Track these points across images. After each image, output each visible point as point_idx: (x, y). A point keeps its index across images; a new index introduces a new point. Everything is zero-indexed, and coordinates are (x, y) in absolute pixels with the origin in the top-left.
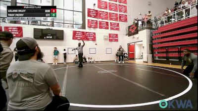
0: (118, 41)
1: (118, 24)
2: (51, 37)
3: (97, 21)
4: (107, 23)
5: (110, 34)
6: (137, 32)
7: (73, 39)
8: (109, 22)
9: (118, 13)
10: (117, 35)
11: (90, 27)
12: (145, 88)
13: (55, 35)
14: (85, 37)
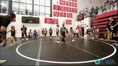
0: (71, 24)
1: (72, 14)
2: (32, 22)
3: (59, 12)
4: (65, 13)
5: (66, 20)
6: (83, 19)
7: (45, 23)
9: (72, 7)
10: (71, 21)
11: (55, 16)
12: (88, 52)
13: (34, 20)
14: (52, 22)
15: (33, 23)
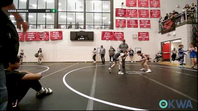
0: (148, 40)
1: (149, 21)
3: (125, 20)
4: (136, 21)
5: (139, 33)
6: (173, 29)
7: (102, 39)
8: (139, 19)
9: (149, 9)
11: (118, 27)
13: (87, 36)
14: (113, 37)
15: (85, 40)
